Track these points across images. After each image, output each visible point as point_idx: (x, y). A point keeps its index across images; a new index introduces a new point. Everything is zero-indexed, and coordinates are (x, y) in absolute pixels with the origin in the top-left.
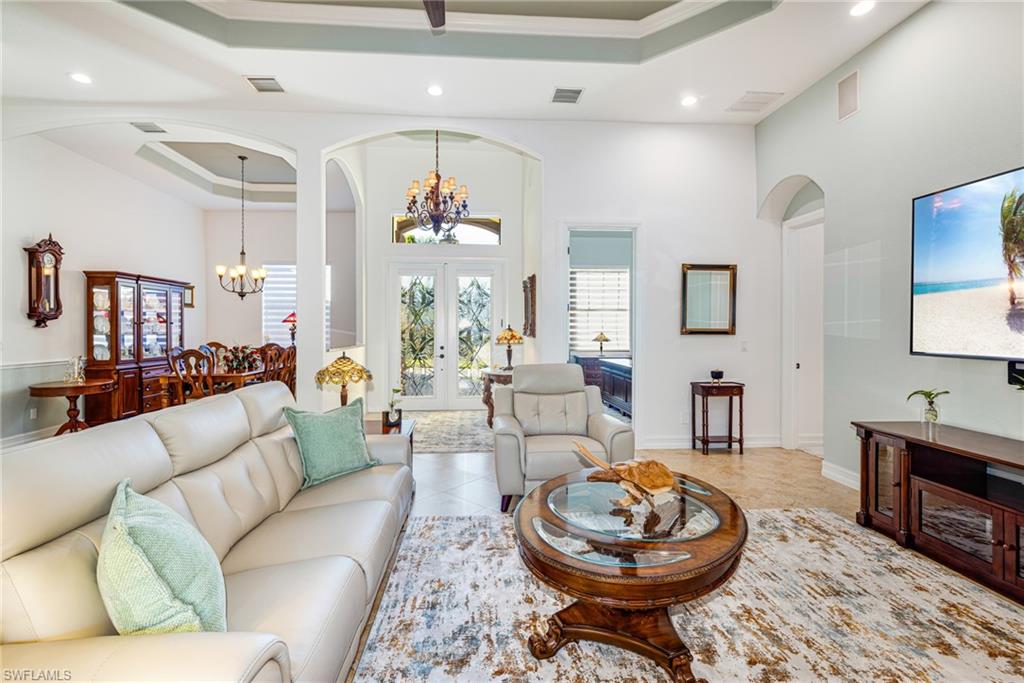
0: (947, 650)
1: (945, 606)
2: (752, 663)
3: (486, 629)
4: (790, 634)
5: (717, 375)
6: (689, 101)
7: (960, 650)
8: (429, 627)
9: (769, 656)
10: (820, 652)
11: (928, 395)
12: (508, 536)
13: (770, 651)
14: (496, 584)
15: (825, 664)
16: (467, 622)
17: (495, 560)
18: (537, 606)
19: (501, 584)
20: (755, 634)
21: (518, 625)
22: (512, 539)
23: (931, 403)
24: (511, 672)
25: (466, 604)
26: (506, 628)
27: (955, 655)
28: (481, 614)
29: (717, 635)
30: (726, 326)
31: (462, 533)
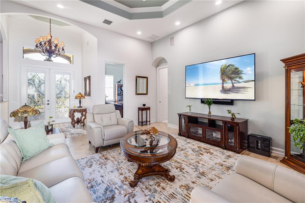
0: (202, 154)
1: (198, 147)
2: (177, 169)
3: (114, 186)
4: (179, 160)
5: (144, 105)
6: (139, 33)
7: (203, 154)
8: (95, 193)
9: (179, 166)
10: (186, 162)
11: (190, 106)
12: (103, 159)
13: (179, 165)
14: (108, 173)
15: (188, 164)
16: (107, 187)
17: (103, 167)
18: (124, 175)
19: (110, 173)
20: (174, 163)
21: (122, 182)
22: (105, 160)
23: (190, 108)
24: (129, 194)
25: (103, 182)
26: (120, 184)
27: (203, 155)
28: (110, 183)
29: (168, 166)
30: (145, 92)
31: (87, 163)
